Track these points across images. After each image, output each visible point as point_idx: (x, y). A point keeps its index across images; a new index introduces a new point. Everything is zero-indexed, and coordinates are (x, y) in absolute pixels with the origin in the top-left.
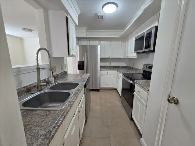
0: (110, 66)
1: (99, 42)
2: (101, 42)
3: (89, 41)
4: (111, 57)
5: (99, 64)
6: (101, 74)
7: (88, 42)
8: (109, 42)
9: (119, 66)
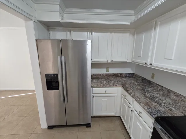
0: (107, 74)
1: (89, 33)
2: (93, 33)
3: (70, 31)
4: (110, 62)
5: (90, 71)
6: (93, 94)
7: (68, 33)
8: (107, 33)
9: (121, 74)
